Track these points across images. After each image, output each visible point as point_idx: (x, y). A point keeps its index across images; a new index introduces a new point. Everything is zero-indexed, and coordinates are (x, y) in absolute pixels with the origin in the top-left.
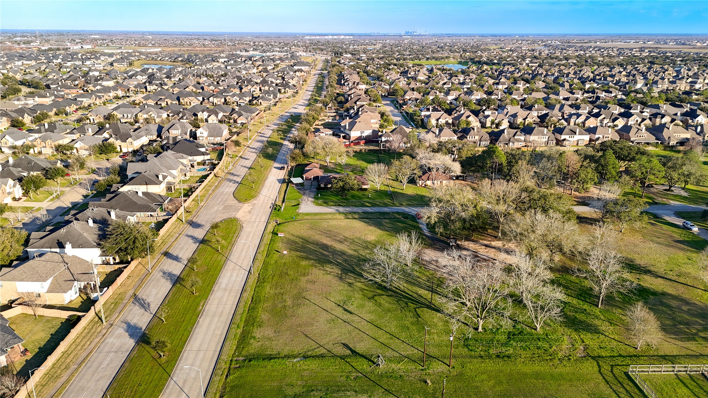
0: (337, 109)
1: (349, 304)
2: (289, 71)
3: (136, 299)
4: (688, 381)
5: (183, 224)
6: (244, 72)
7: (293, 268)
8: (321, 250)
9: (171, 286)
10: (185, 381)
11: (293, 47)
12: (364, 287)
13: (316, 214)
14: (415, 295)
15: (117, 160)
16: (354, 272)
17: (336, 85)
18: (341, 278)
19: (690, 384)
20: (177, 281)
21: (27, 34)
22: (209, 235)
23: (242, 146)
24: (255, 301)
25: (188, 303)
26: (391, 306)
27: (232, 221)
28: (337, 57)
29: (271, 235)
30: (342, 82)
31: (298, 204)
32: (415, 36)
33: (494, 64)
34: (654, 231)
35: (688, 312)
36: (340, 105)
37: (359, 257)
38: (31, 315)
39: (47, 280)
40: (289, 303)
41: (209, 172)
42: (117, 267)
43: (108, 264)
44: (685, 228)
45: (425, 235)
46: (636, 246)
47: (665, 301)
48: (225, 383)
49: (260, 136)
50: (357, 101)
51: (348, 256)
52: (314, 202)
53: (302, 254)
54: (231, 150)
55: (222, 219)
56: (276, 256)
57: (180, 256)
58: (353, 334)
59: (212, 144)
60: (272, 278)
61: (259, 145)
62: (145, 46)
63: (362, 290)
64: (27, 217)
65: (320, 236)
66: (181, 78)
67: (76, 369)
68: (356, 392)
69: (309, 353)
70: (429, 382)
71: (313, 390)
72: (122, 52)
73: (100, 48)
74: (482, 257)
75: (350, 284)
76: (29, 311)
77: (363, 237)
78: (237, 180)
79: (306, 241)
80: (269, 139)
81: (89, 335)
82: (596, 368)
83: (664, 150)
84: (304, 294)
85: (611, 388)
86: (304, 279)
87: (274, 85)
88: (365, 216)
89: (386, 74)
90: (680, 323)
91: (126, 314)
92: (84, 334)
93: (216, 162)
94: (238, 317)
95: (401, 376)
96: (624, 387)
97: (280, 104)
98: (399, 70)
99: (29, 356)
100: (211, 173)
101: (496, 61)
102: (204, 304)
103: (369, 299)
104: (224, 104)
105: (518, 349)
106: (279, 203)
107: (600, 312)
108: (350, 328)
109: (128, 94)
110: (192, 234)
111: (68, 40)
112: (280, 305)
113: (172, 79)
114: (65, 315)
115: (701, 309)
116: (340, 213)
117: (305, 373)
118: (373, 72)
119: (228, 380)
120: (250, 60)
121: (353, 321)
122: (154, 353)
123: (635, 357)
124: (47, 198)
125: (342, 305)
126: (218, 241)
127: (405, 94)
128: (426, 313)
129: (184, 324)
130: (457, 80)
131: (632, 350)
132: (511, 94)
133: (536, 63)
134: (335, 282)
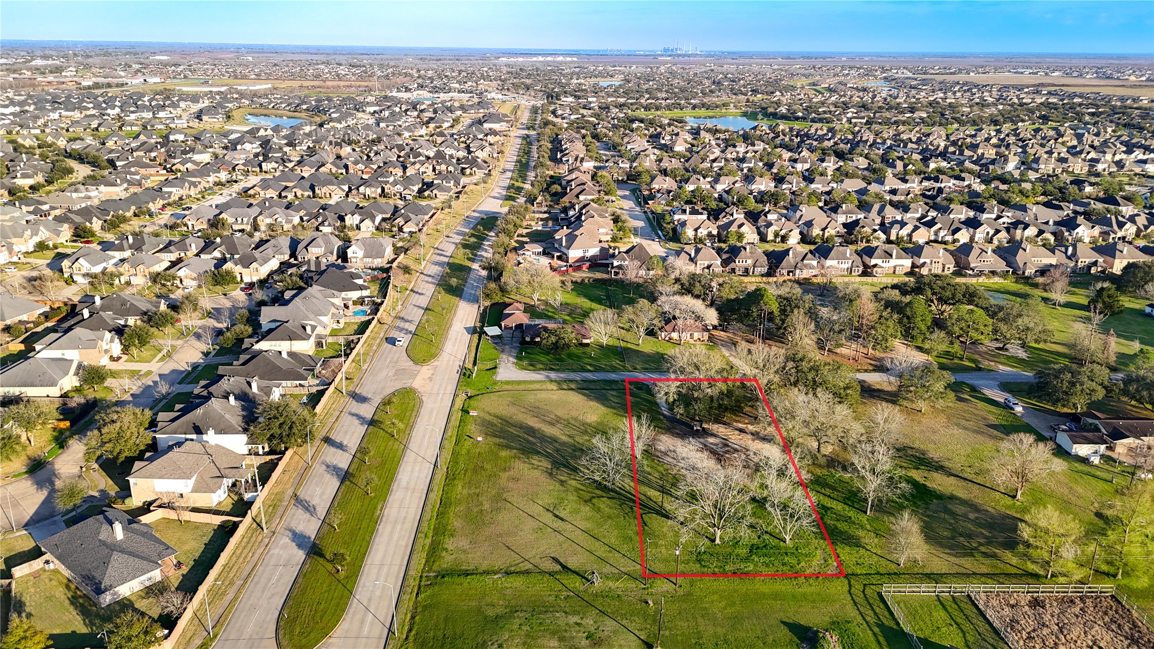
0: (550, 206)
1: (561, 509)
2: (476, 133)
3: (297, 500)
4: (949, 604)
5: (343, 396)
6: (407, 134)
7: (490, 461)
8: (526, 436)
9: (339, 484)
10: (370, 600)
11: (482, 81)
12: (579, 486)
13: (519, 382)
14: (643, 498)
15: (239, 295)
16: (567, 466)
17: (549, 163)
18: (551, 474)
19: (951, 606)
20: (346, 477)
21: (51, 52)
22: (379, 413)
23: (413, 272)
24: (445, 504)
25: (362, 506)
26: (612, 511)
27: (408, 392)
28: (550, 103)
29: (460, 413)
30: (559, 156)
31: (495, 368)
32: (679, 55)
33: (797, 119)
34: (965, 412)
35: (974, 522)
36: (554, 198)
37: (575, 446)
38: (174, 520)
39: (192, 477)
40: (486, 506)
41: (371, 317)
42: (268, 458)
43: (257, 454)
44: (1007, 406)
45: (663, 415)
46: (934, 432)
47: (950, 506)
48: (416, 603)
49: (438, 254)
50: (580, 193)
51: (560, 444)
52: (516, 364)
53: (502, 440)
54: (397, 279)
55: (395, 389)
56: (468, 443)
57: (345, 443)
58: (565, 546)
59: (370, 268)
60: (465, 474)
61: (435, 270)
62: (245, 77)
63: (577, 490)
64: (135, 385)
65: (525, 416)
66: (311, 146)
67: (243, 585)
68: (566, 613)
69: (513, 569)
70: (650, 602)
71: (517, 611)
72: (211, 92)
73: (175, 81)
74: (734, 446)
75: (562, 483)
76: (172, 515)
77: (581, 418)
78: (410, 329)
79: (506, 421)
80: (452, 260)
81: (250, 545)
82: (846, 588)
83: (1016, 282)
84: (505, 495)
85: (858, 609)
86: (504, 476)
87: (454, 161)
88: (585, 385)
89: (626, 140)
90: (961, 535)
91: (288, 519)
92: (243, 544)
93: (379, 301)
94: (425, 524)
95: (619, 596)
96: (873, 609)
97: (465, 196)
98: (646, 132)
99: (185, 570)
100: (373, 319)
101: (800, 114)
102: (382, 508)
103: (585, 501)
104: (380, 196)
105: (760, 565)
106: (469, 365)
107: (868, 520)
108: (562, 538)
109: (234, 178)
110: (356, 412)
111: (120, 64)
112: (475, 510)
113: (298, 148)
114: (217, 520)
115: (992, 517)
116: (551, 381)
117: (508, 592)
118: (606, 135)
119: (419, 599)
120: (415, 108)
121: (565, 531)
122: (329, 566)
123: (894, 576)
124: (155, 356)
125: (551, 509)
126: (393, 423)
127: (652, 181)
128: (654, 521)
129: (361, 532)
130: (734, 153)
131: (894, 566)
132: (812, 181)
133: (863, 118)
134: (543, 479)
